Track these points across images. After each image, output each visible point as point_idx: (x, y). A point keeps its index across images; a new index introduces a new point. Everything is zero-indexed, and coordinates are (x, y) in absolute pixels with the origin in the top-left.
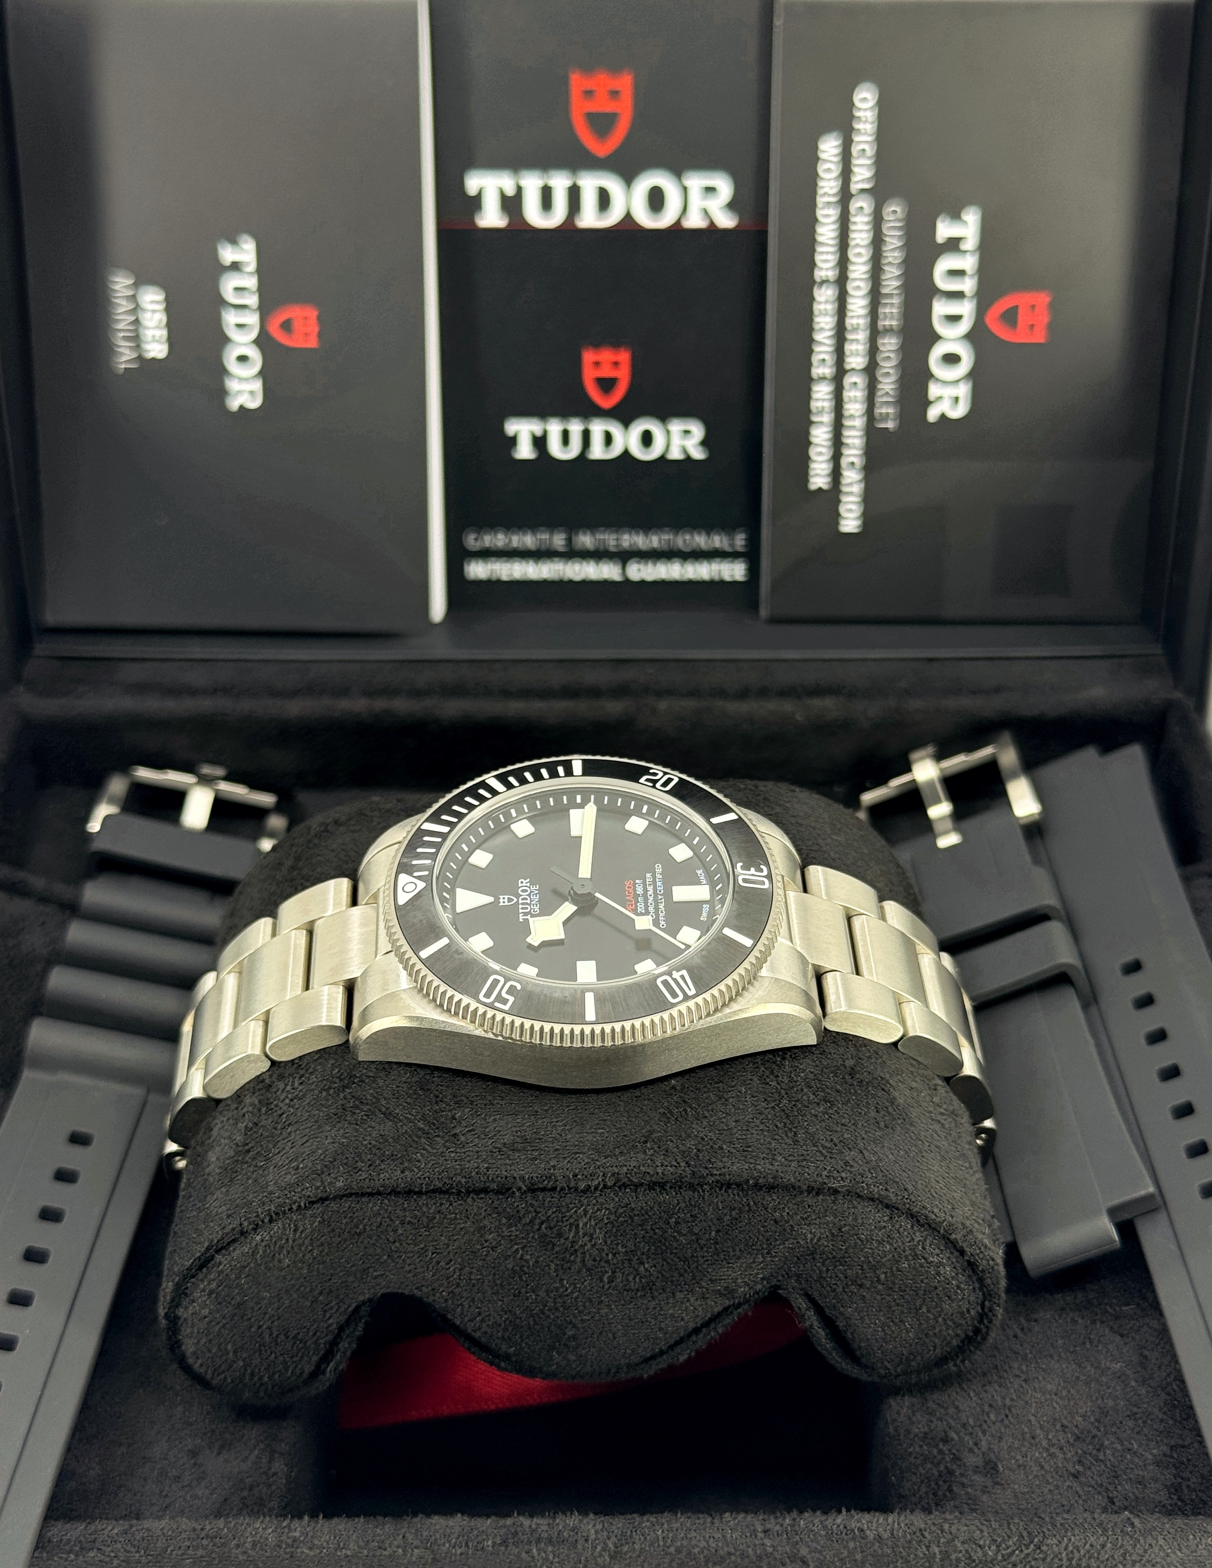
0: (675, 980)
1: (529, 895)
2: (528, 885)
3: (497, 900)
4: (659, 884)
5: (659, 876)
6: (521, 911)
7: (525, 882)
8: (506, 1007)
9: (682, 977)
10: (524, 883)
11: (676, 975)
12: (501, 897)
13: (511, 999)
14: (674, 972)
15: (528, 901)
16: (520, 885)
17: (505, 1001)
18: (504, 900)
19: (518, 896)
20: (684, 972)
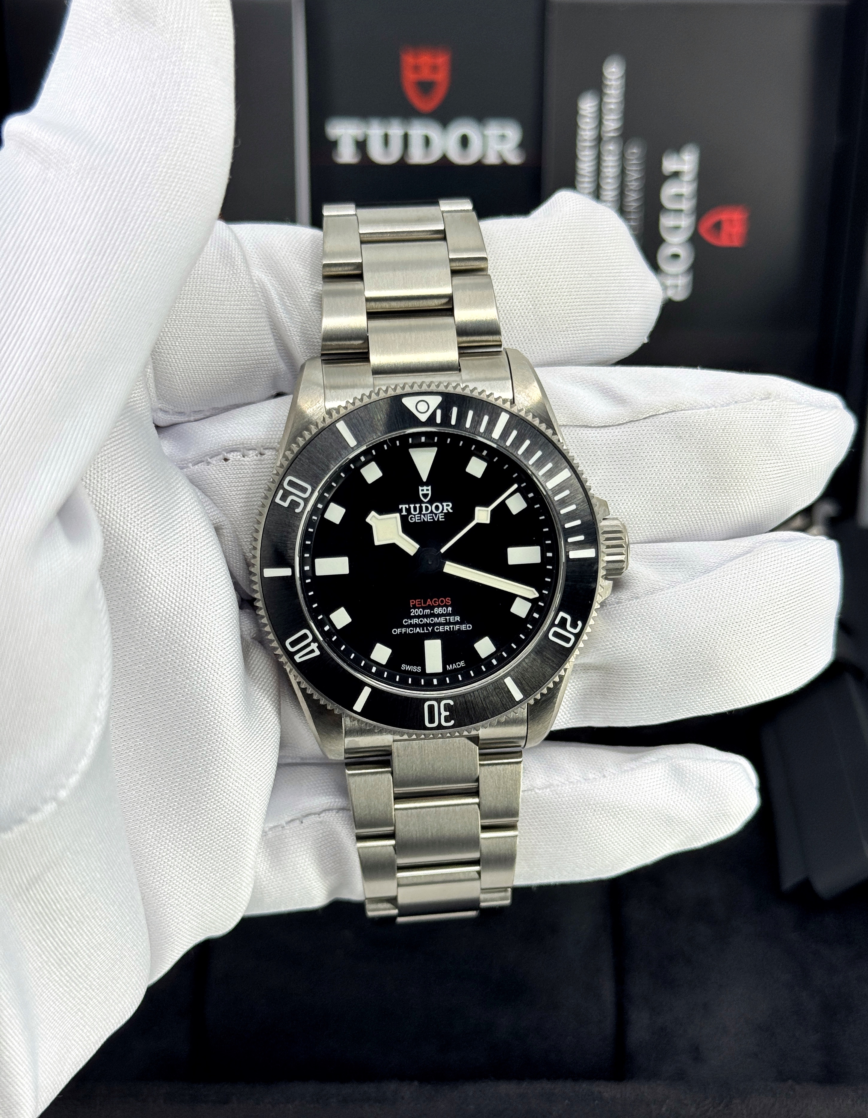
0: (308, 645)
1: (432, 512)
2: (445, 511)
3: (423, 484)
4: (447, 628)
5: (457, 627)
6: (412, 506)
7: (449, 508)
8: (278, 500)
9: (312, 651)
10: (447, 507)
11: (314, 646)
12: (429, 488)
13: (286, 504)
14: (316, 644)
15: (424, 512)
16: (445, 504)
17: (284, 498)
18: (425, 490)
19: (431, 502)
20: (317, 653)
